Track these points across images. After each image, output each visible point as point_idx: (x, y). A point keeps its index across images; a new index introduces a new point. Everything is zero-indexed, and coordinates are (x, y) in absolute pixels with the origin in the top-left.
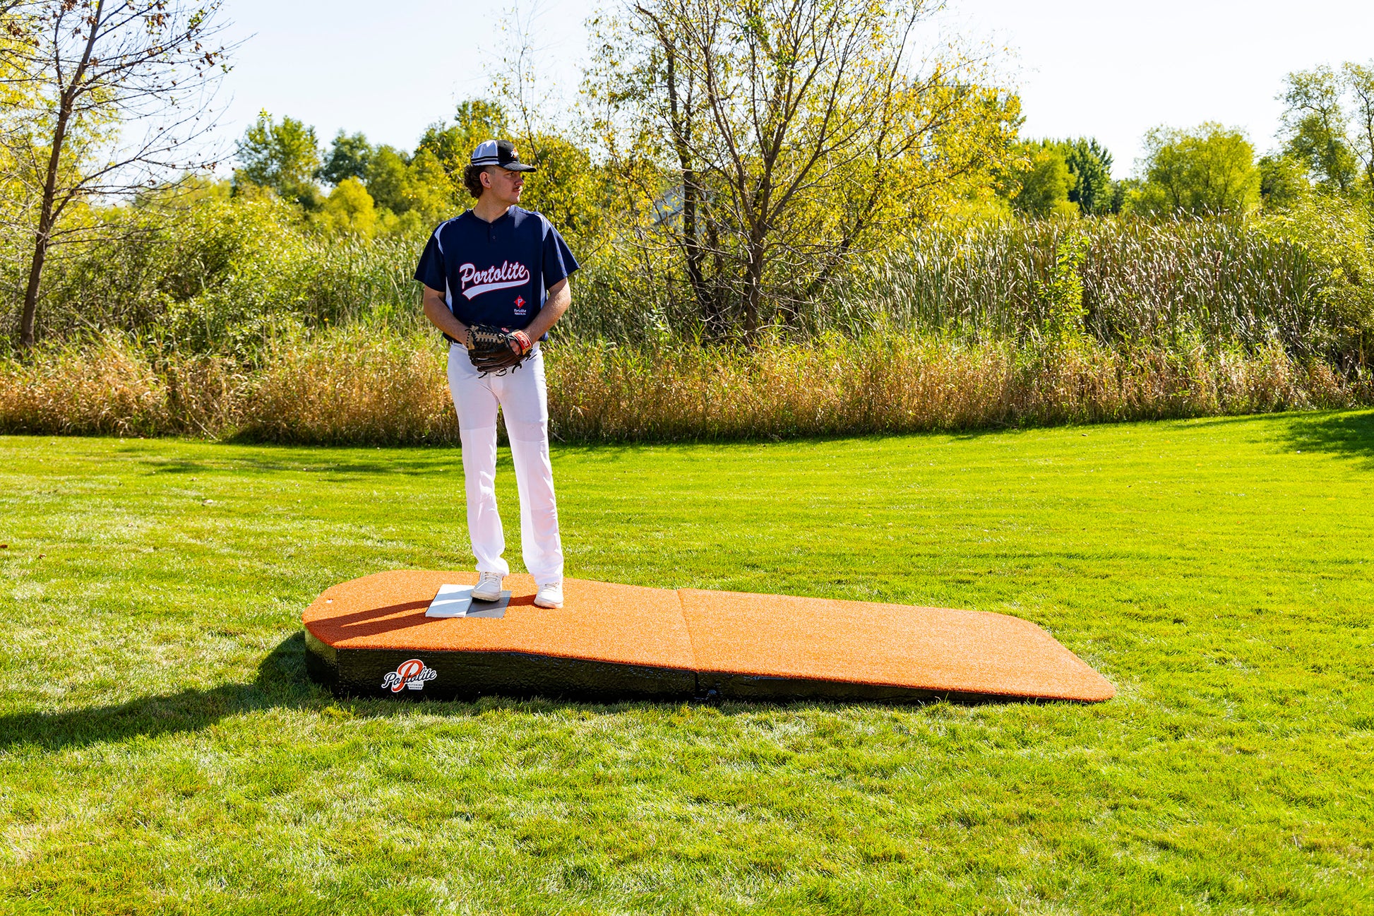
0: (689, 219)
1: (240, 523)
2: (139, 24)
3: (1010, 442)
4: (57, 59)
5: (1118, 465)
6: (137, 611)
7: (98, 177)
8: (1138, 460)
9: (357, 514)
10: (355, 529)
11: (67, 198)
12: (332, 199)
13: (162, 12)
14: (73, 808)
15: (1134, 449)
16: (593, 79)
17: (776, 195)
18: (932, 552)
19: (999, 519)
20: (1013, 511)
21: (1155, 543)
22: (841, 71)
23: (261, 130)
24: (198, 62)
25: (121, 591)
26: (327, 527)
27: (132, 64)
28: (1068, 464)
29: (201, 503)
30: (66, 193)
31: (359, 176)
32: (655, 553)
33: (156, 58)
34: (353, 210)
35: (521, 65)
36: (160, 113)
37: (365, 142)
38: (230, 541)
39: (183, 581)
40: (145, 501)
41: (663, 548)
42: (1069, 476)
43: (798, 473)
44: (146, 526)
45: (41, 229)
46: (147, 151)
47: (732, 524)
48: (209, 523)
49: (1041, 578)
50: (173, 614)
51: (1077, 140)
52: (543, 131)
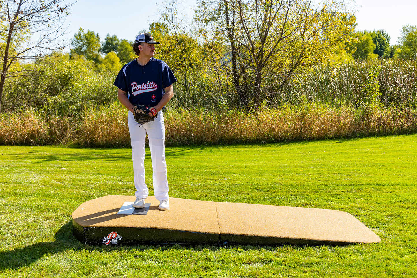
0: (234, 63)
1: (74, 176)
4: (8, 12)
5: (394, 151)
6: (39, 207)
7: (23, 53)
8: (402, 149)
9: (116, 172)
10: (115, 178)
11: (12, 61)
12: (106, 59)
15: (400, 145)
16: (198, 14)
17: (265, 56)
18: (325, 184)
19: (350, 171)
20: (355, 168)
21: (409, 180)
22: (288, 9)
23: (80, 35)
24: (57, 11)
25: (32, 201)
26: (105, 177)
27: (35, 13)
28: (376, 151)
29: (60, 169)
30: (12, 59)
31: (115, 51)
32: (224, 185)
33: (43, 10)
34: (113, 63)
35: (172, 9)
36: (45, 30)
37: (117, 39)
38: (71, 183)
39: (54, 197)
40: (40, 169)
41: (227, 183)
42: (376, 155)
43: (275, 155)
44: (41, 177)
45: (3, 72)
46: (40, 44)
47: (252, 174)
48: (63, 176)
49: (366, 193)
50: (51, 209)
51: (377, 31)
52: (180, 33)
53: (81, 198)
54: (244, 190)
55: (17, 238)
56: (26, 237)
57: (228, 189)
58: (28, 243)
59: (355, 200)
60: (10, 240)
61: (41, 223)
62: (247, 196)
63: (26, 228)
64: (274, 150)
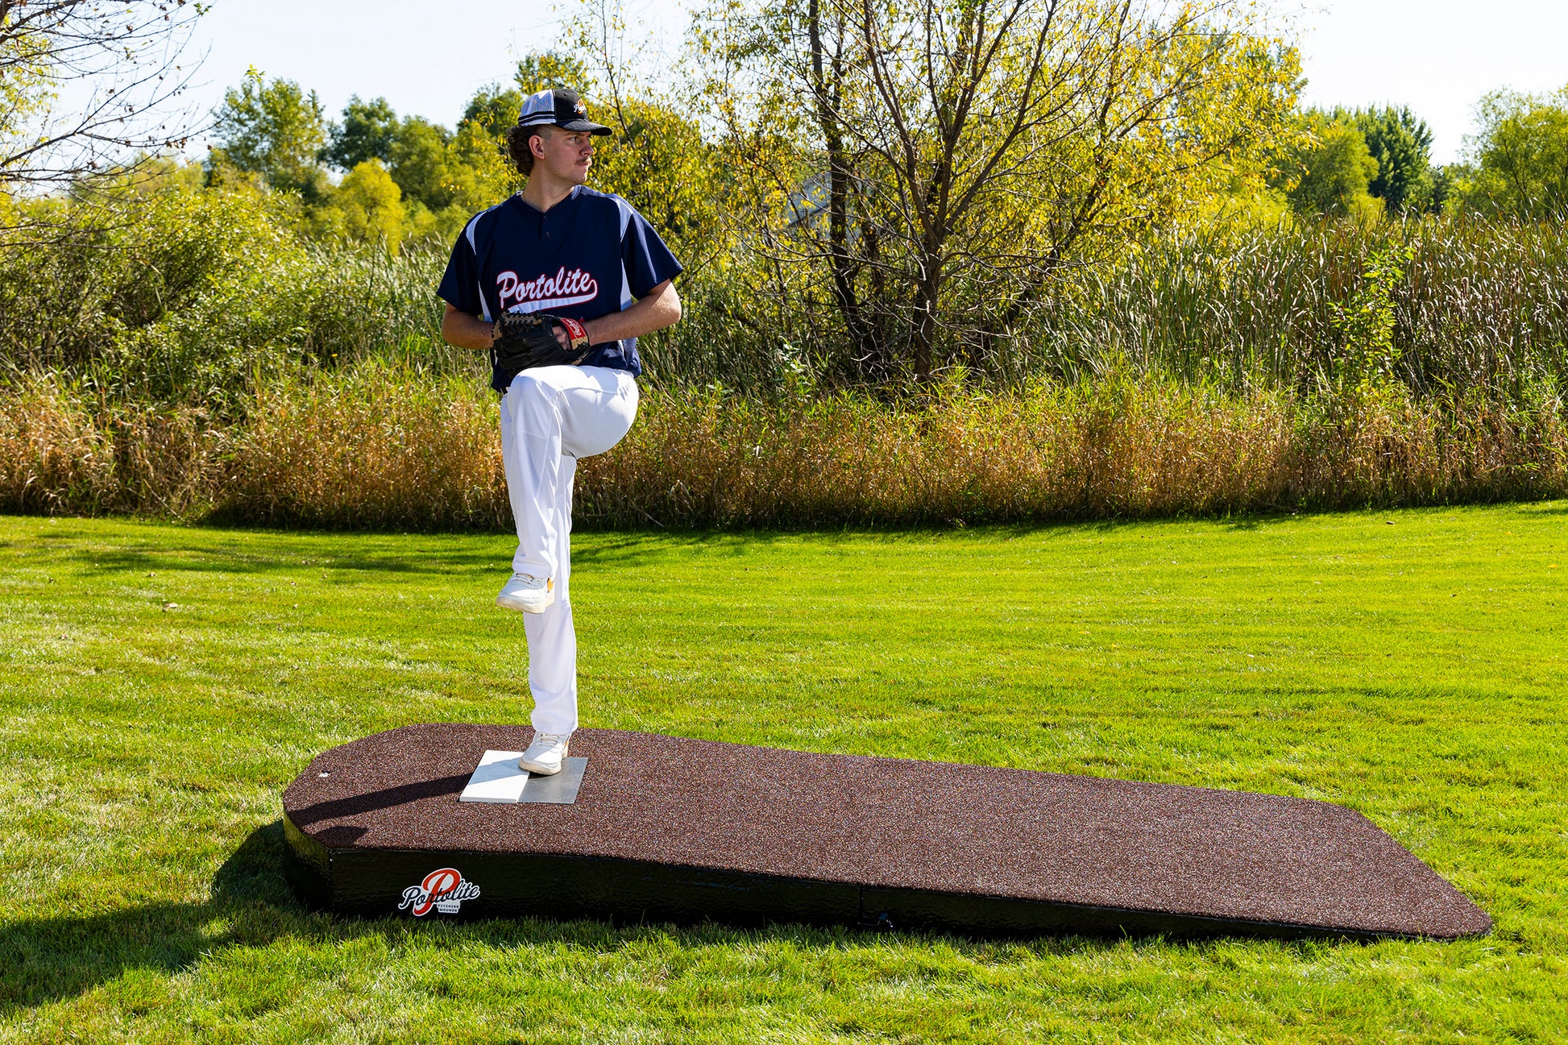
0: (838, 219)
1: (213, 636)
3: (1283, 533)
5: (1437, 566)
6: (76, 754)
7: (25, 157)
8: (1467, 559)
9: (376, 624)
10: (372, 646)
12: (345, 187)
15: (1461, 542)
16: (704, 24)
17: (956, 192)
18: (1174, 685)
19: (1269, 639)
20: (1288, 629)
21: (1489, 675)
22: (1051, 15)
23: (247, 94)
25: (50, 728)
26: (333, 643)
28: (1366, 563)
29: (160, 608)
31: (380, 158)
32: (787, 682)
34: (372, 204)
35: (606, 6)
36: (111, 70)
37: (387, 110)
38: (200, 661)
39: (136, 715)
40: (83, 605)
41: (799, 676)
42: (1367, 579)
43: (987, 573)
44: (86, 638)
46: (88, 124)
47: (895, 643)
48: (172, 636)
49: (1328, 724)
50: (122, 760)
51: (1384, 110)
52: (635, 96)
53: (239, 721)
54: (866, 703)
56: (25, 866)
57: (804, 696)
59: (1285, 747)
61: (81, 814)
62: (877, 725)
63: (23, 832)
64: (981, 554)
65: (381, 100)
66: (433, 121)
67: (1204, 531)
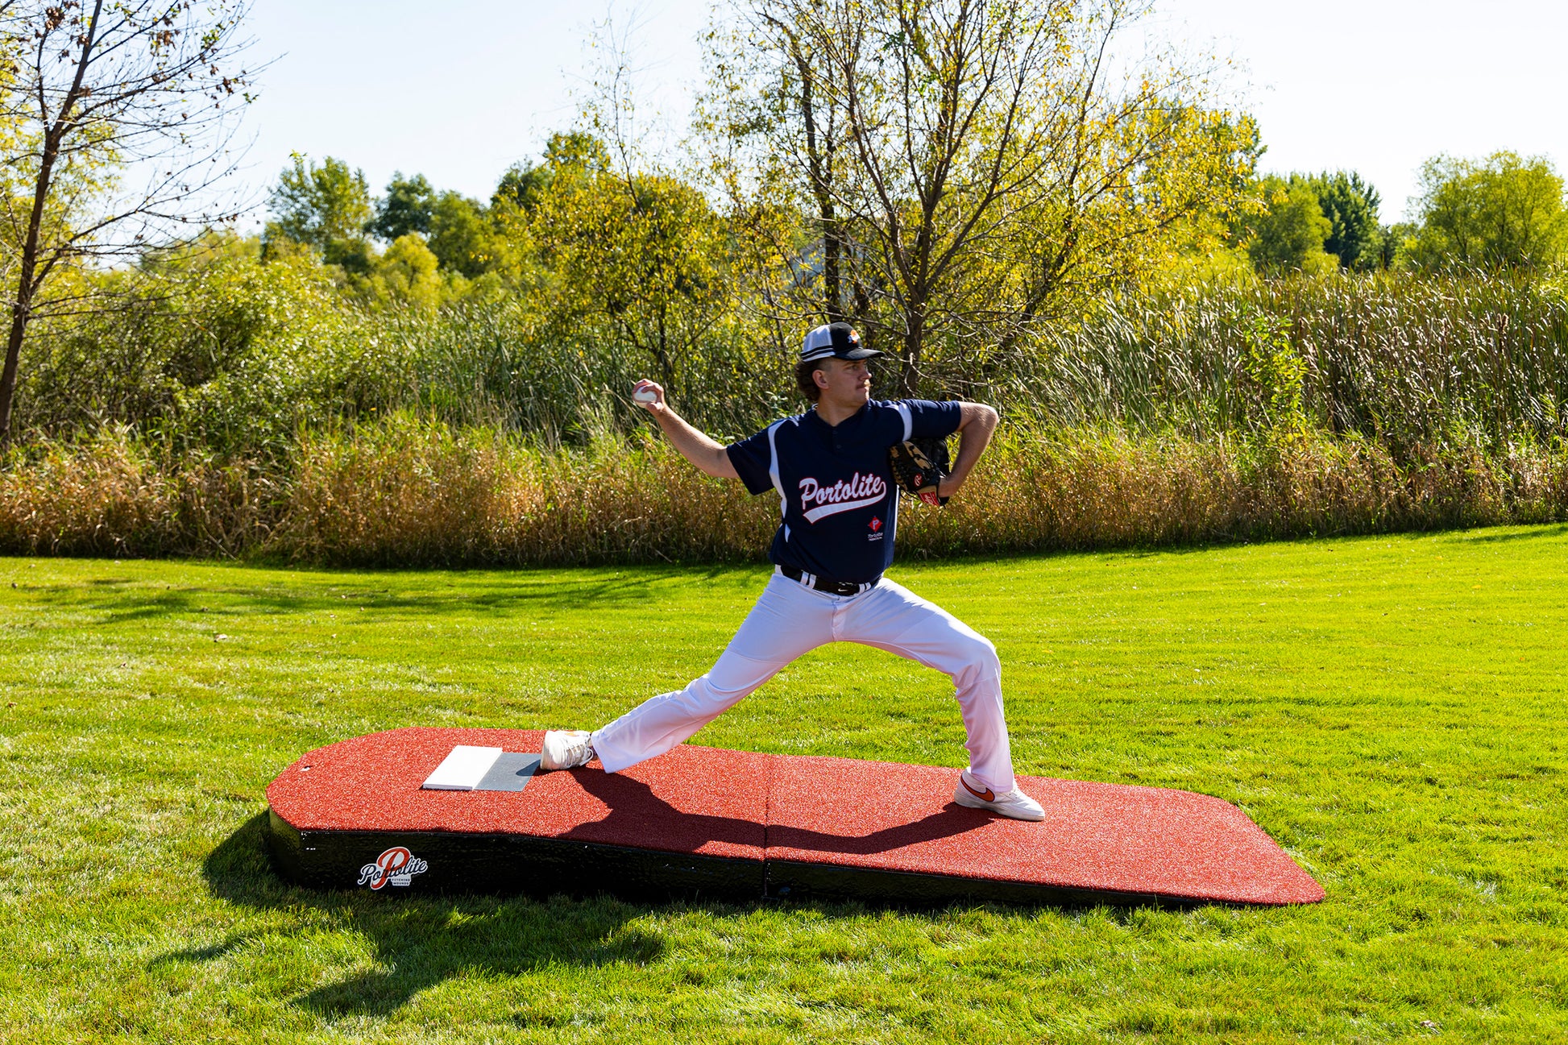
0: (832, 279)
1: (257, 663)
2: (142, 42)
3: (1235, 560)
4: (40, 88)
5: (1372, 588)
6: (130, 768)
7: (90, 234)
8: (1399, 581)
9: (405, 651)
10: (402, 671)
11: (52, 261)
12: (388, 257)
13: (170, 28)
14: (40, 1009)
15: (1396, 566)
16: (708, 107)
17: (936, 254)
18: (1126, 698)
19: (1214, 655)
20: (1232, 646)
21: (1411, 685)
22: (1018, 92)
23: (300, 173)
24: (214, 90)
25: (107, 746)
26: (367, 668)
27: (133, 93)
28: (1309, 586)
29: (211, 639)
30: (51, 253)
31: (420, 230)
32: (775, 698)
33: (163, 85)
34: (413, 272)
35: (617, 90)
36: (168, 153)
37: (427, 186)
38: (245, 685)
39: (186, 734)
40: (143, 636)
41: (787, 693)
42: (1308, 601)
43: (965, 599)
44: (142, 667)
45: (20, 300)
46: (150, 202)
47: (876, 663)
48: (220, 664)
49: (1262, 730)
50: (171, 774)
51: (1335, 174)
52: (645, 171)
53: (279, 739)
54: (846, 716)
55: (47, 870)
56: (80, 869)
57: (790, 711)
58: (85, 889)
59: (1222, 751)
60: (23, 877)
61: (133, 822)
62: (855, 735)
63: (81, 838)
64: (961, 583)
65: (420, 177)
66: (467, 194)
67: (1163, 559)
